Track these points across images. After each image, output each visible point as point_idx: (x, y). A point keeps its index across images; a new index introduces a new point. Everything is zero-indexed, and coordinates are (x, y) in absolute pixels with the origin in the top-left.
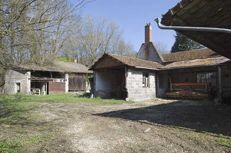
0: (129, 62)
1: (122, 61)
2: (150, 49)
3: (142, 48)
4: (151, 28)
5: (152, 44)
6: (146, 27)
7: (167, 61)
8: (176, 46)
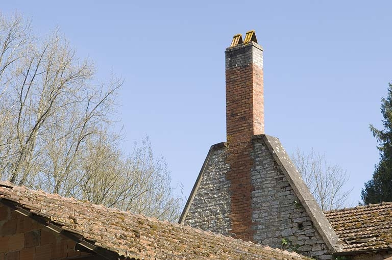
0: (123, 237)
1: (82, 229)
2: (257, 178)
3: (212, 170)
4: (258, 59)
5: (269, 149)
6: (231, 54)
7: (359, 247)
8: (385, 182)
